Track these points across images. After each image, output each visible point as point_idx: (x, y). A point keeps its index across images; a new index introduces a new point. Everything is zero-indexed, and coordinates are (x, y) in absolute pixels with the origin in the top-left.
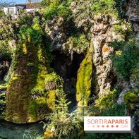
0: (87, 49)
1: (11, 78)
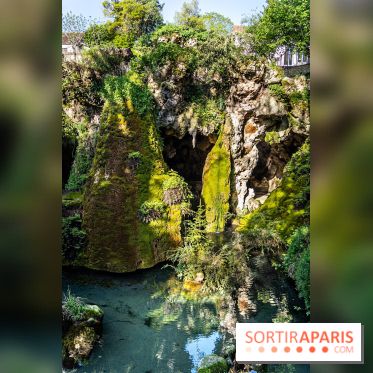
0: (219, 127)
1: (96, 182)
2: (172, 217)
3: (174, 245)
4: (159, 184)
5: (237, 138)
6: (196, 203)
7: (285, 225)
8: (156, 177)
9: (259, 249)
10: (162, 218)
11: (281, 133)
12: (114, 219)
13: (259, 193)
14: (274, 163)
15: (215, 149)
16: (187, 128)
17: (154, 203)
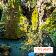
0: (35, 6)
1: (7, 19)
2: (25, 27)
3: (25, 33)
4: (22, 19)
5: (39, 8)
6: (30, 24)
7: (50, 28)
8: (21, 18)
9: (44, 33)
10: (23, 27)
11: (50, 7)
12: (12, 27)
13: (44, 21)
14: (48, 14)
15: (34, 11)
16: (28, 6)
17: (21, 24)
